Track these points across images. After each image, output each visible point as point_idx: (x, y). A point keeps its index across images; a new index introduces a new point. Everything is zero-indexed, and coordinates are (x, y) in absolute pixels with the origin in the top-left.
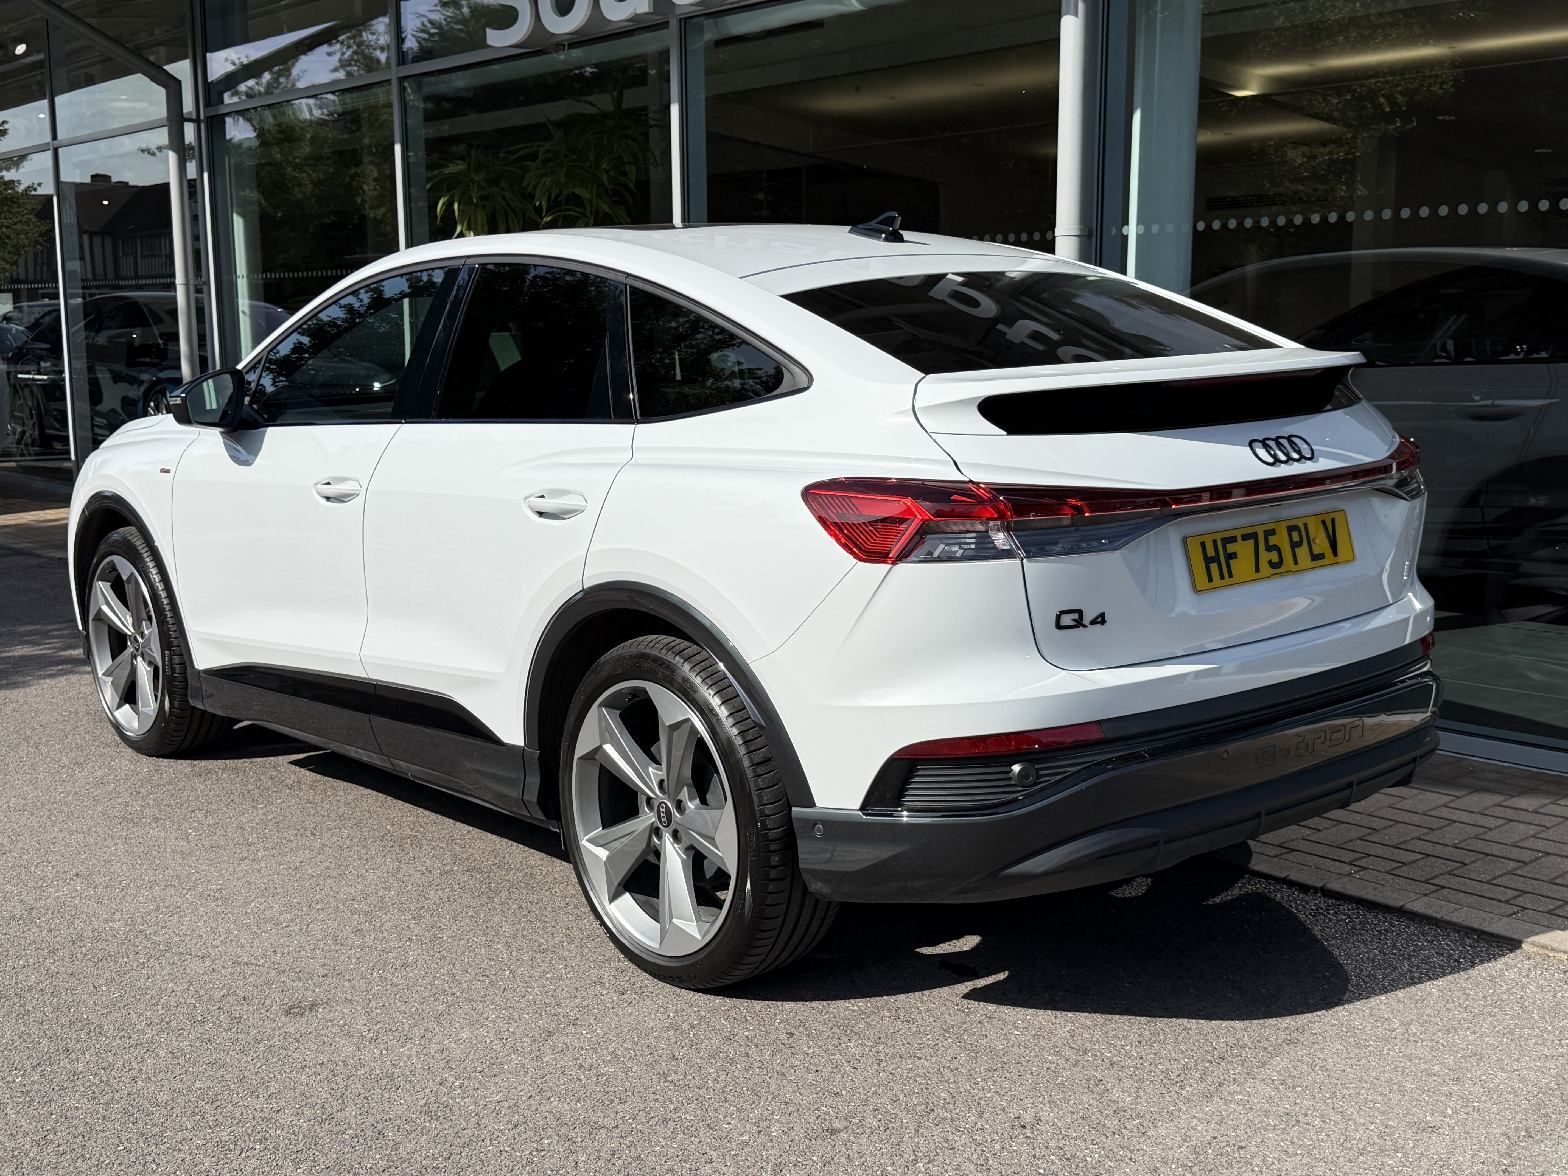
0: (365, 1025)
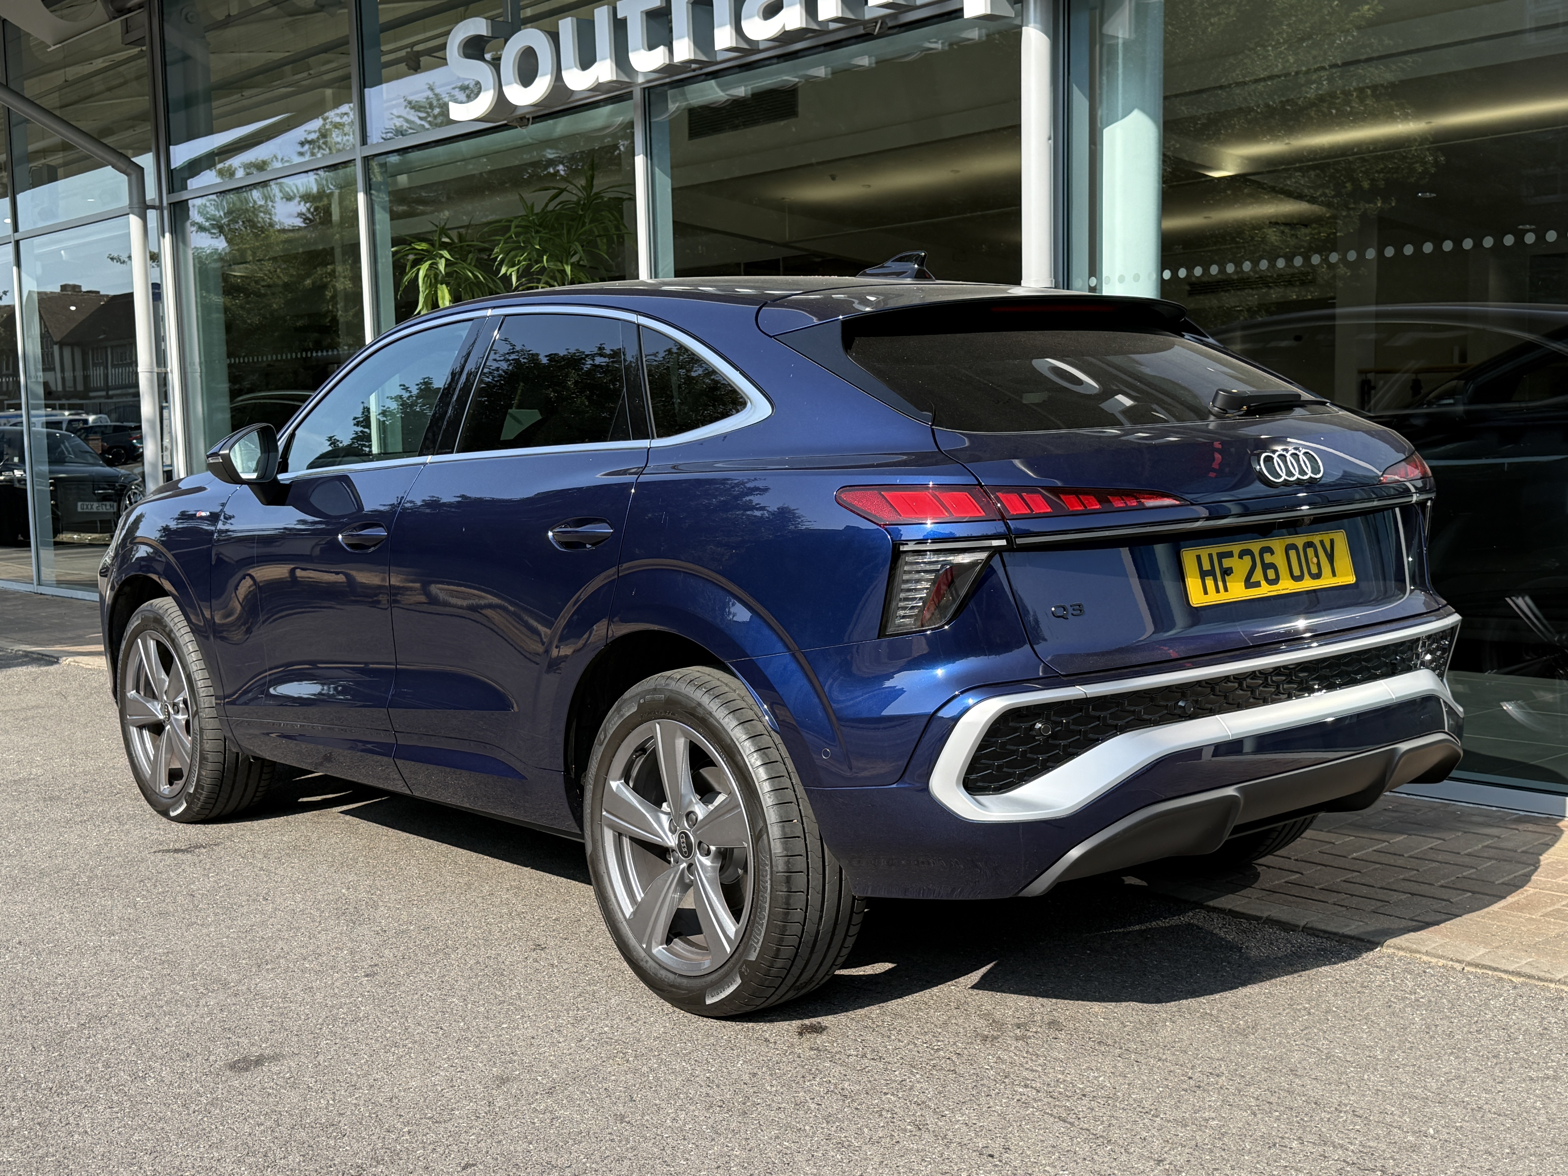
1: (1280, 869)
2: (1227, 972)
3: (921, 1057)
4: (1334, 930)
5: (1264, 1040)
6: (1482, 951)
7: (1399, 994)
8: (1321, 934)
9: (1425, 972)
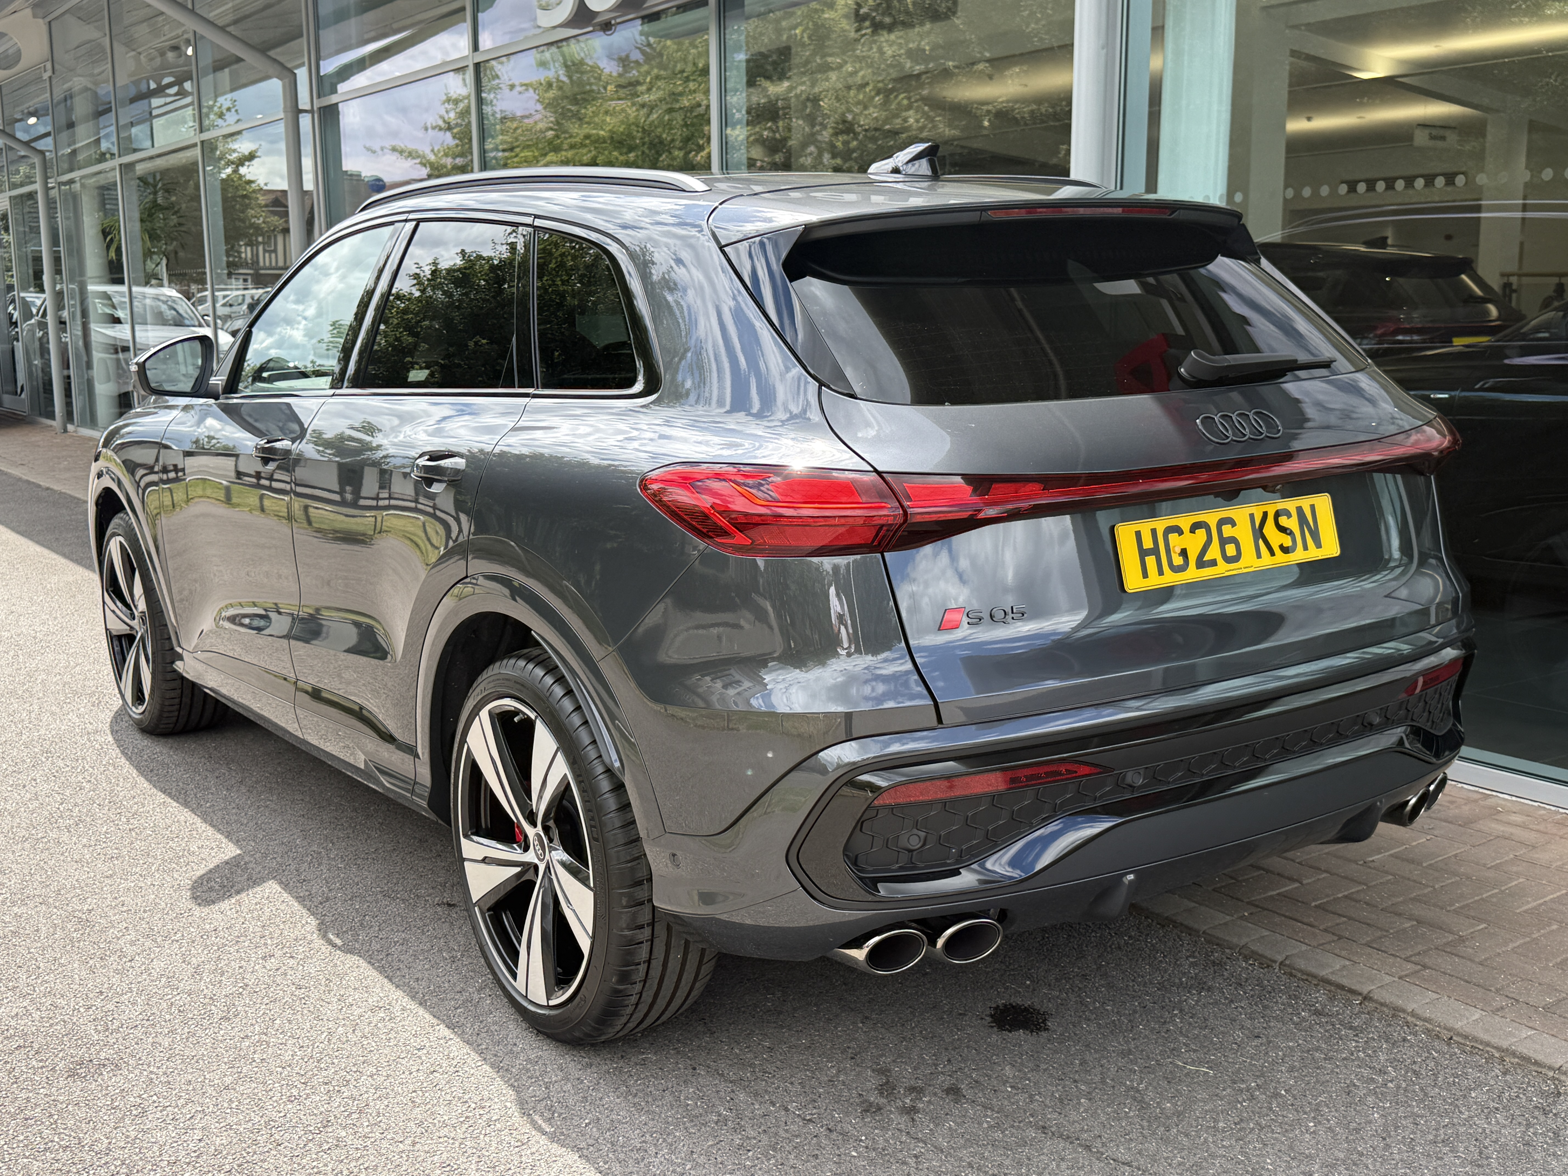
0: (140, 1096)
1: (1278, 874)
2: (1175, 1025)
3: (787, 1131)
4: (1314, 970)
5: (1187, 1135)
6: (1477, 1015)
7: (1365, 1072)
8: (1299, 975)
9: (1404, 1040)
